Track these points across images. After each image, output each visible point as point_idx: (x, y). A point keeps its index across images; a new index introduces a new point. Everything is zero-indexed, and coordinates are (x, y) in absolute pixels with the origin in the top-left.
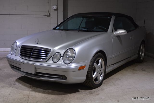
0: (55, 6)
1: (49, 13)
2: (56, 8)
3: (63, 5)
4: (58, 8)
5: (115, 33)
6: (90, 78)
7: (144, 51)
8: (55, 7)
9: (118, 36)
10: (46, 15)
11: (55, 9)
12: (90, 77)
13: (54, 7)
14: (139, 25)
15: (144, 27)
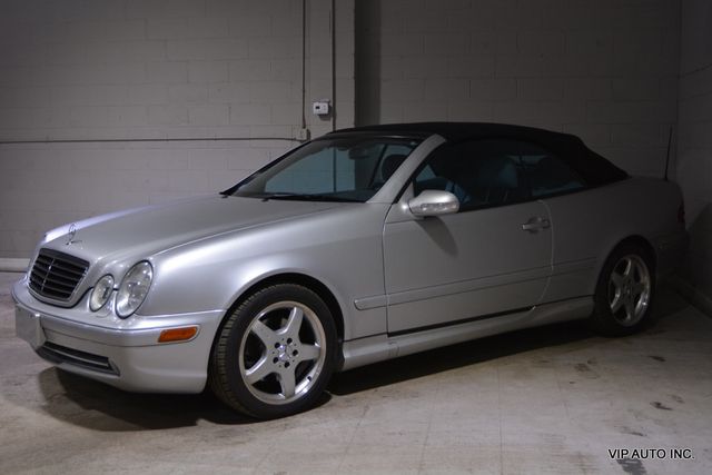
0: (321, 105)
1: (305, 131)
2: (326, 112)
3: (353, 99)
4: (336, 110)
5: (405, 207)
6: (224, 377)
7: (648, 287)
8: (324, 109)
9: (429, 220)
10: (295, 139)
11: (322, 116)
12: (224, 372)
13: (318, 108)
14: (629, 173)
15: (666, 179)
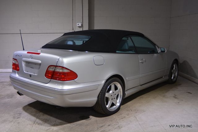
2: (81, 26)
4: (83, 25)
8: (80, 25)
13: (78, 24)
